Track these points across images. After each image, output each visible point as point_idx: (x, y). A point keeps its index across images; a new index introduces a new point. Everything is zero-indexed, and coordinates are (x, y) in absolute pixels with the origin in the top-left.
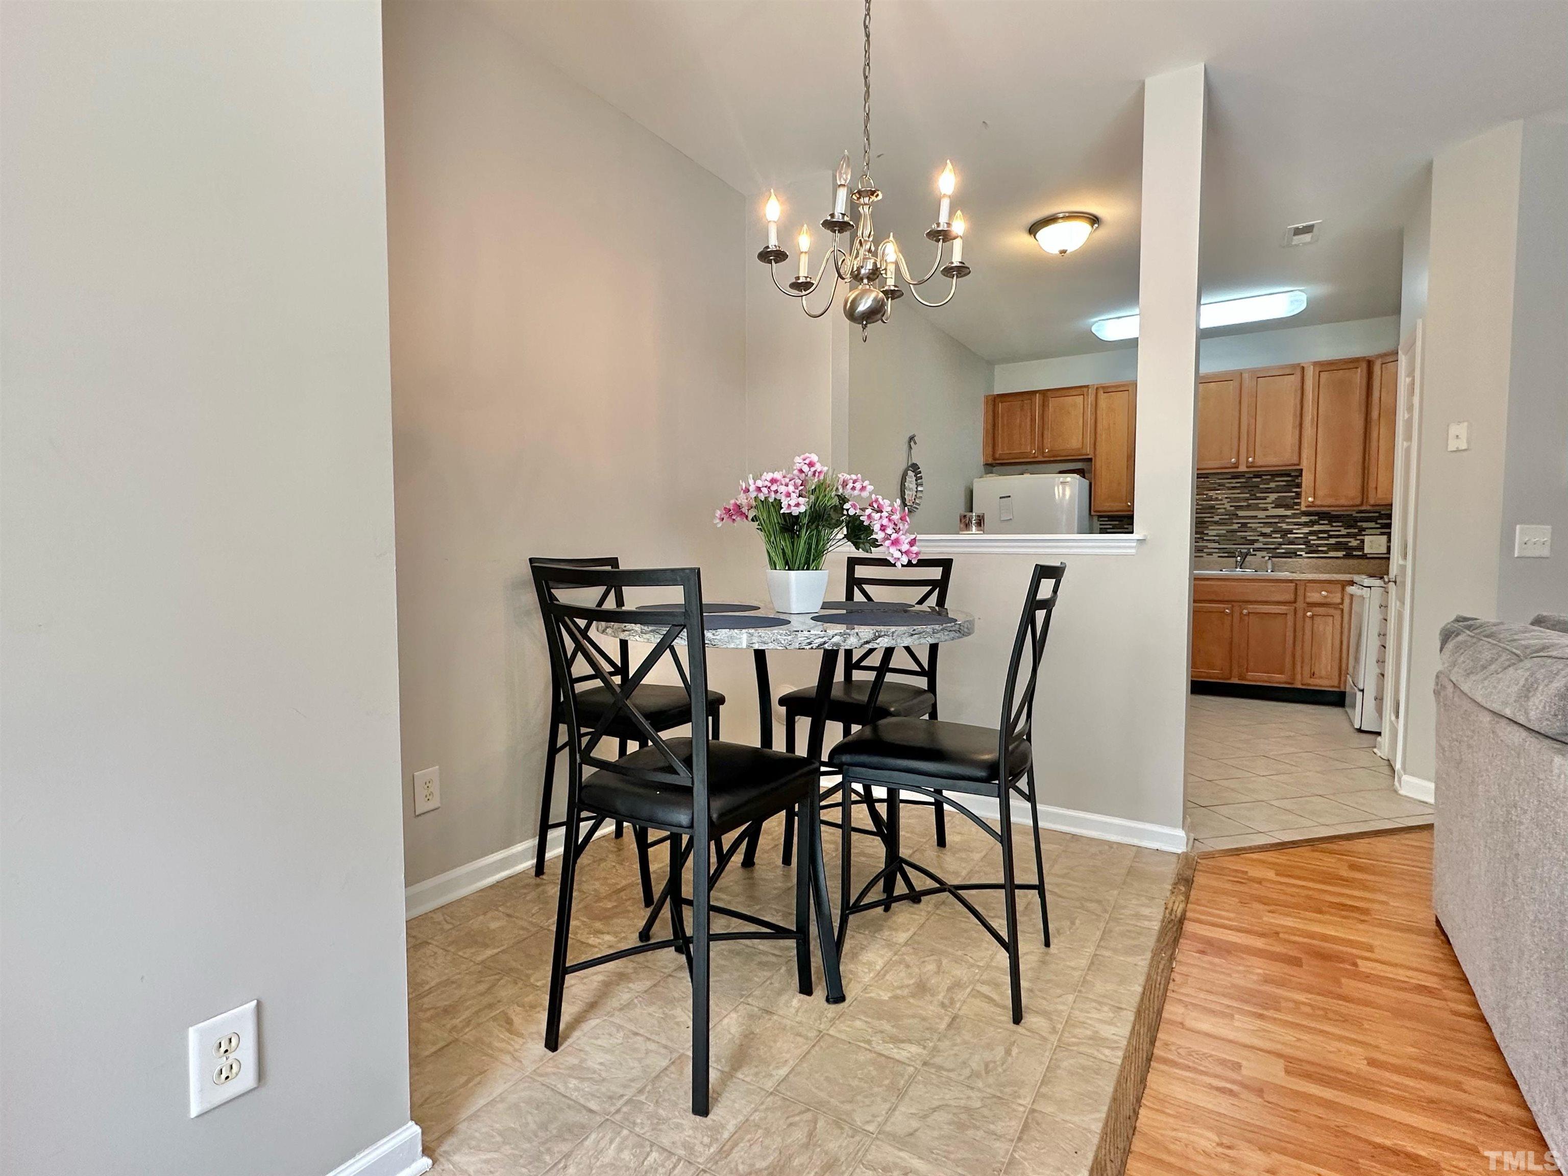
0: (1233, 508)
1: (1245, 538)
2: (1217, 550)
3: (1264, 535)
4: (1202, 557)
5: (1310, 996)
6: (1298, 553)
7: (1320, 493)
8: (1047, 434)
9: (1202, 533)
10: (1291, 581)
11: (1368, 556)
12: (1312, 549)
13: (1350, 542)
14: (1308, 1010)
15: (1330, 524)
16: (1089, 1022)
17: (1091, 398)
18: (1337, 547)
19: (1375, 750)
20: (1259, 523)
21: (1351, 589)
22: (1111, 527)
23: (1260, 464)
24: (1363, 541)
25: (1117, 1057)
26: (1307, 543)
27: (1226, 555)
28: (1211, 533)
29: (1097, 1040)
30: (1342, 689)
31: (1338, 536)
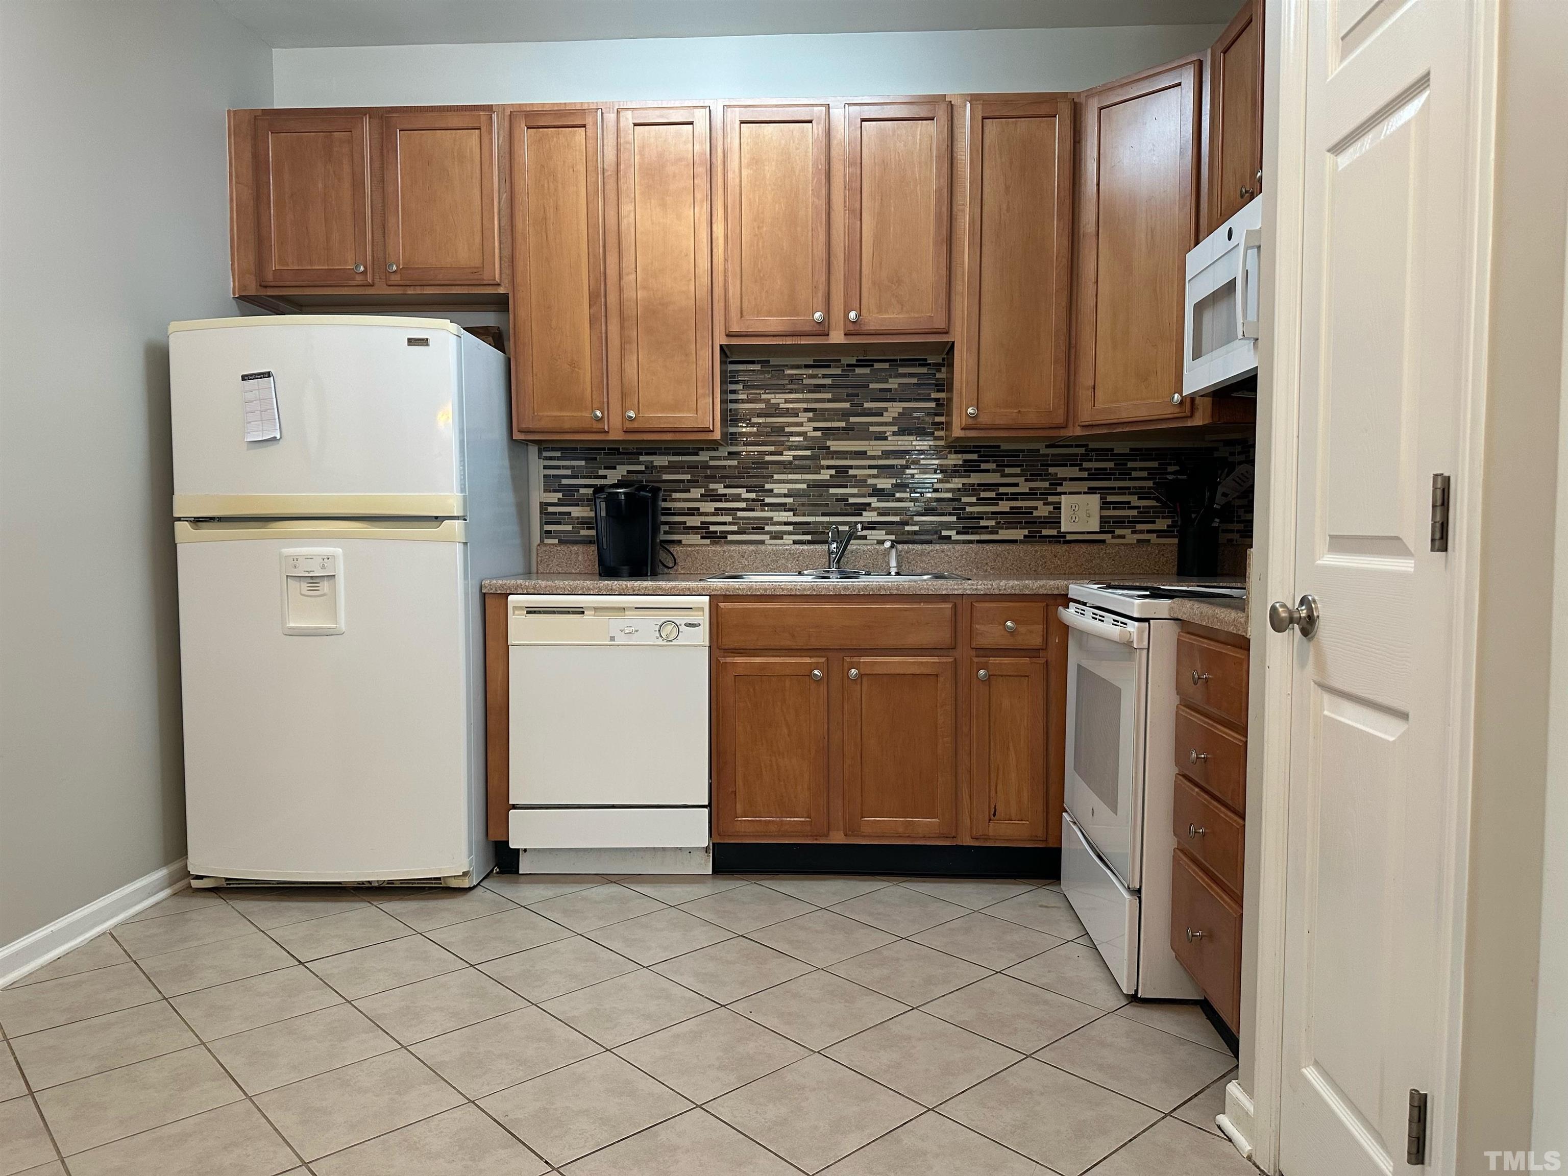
0: (819, 434)
1: (843, 499)
2: (790, 528)
3: (878, 493)
4: (762, 542)
6: (944, 533)
7: (988, 397)
8: (397, 223)
9: (760, 489)
10: (944, 598)
11: (1069, 537)
12: (969, 523)
13: (1036, 508)
15: (1001, 467)
17: (497, 140)
18: (1014, 518)
20: (871, 467)
21: (1070, 614)
22: (569, 472)
23: (872, 327)
24: (1057, 506)
26: (959, 511)
27: (809, 537)
28: (777, 489)
30: (1051, 845)
31: (1014, 497)
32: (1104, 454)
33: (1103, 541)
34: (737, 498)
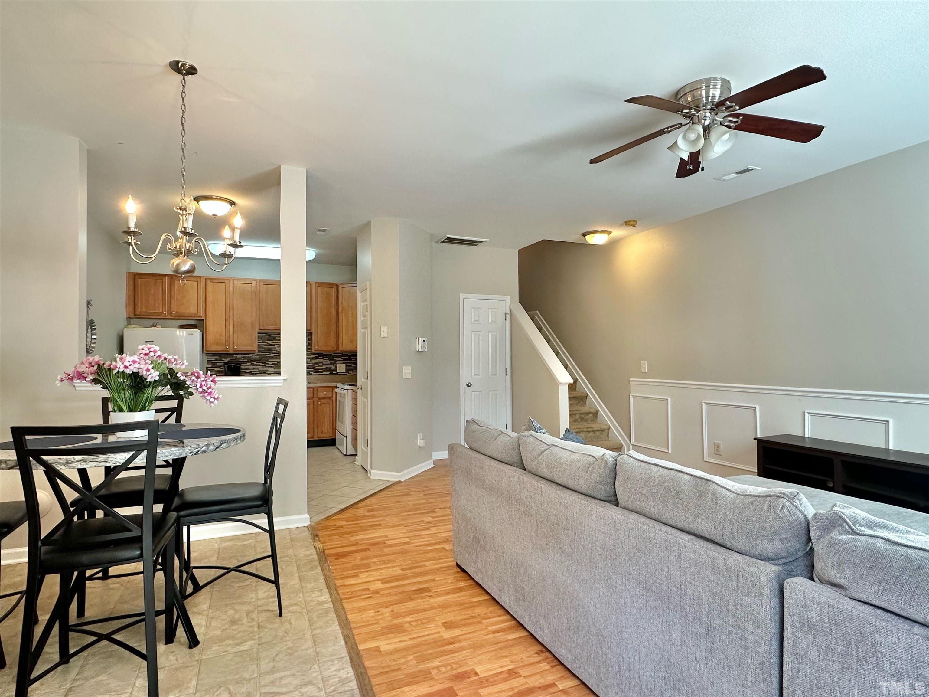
5: (378, 558)
6: (311, 373)
7: (320, 344)
8: (174, 302)
9: (265, 363)
11: (338, 374)
12: (317, 371)
13: (331, 367)
14: (379, 563)
15: (323, 359)
16: (314, 599)
17: (202, 284)
18: (326, 369)
19: (355, 463)
21: (337, 390)
24: (336, 367)
25: (330, 605)
26: (314, 368)
28: (270, 363)
29: (320, 603)
30: (334, 437)
31: (326, 365)
32: (346, 355)
33: (346, 374)
34: (259, 365)
